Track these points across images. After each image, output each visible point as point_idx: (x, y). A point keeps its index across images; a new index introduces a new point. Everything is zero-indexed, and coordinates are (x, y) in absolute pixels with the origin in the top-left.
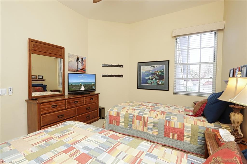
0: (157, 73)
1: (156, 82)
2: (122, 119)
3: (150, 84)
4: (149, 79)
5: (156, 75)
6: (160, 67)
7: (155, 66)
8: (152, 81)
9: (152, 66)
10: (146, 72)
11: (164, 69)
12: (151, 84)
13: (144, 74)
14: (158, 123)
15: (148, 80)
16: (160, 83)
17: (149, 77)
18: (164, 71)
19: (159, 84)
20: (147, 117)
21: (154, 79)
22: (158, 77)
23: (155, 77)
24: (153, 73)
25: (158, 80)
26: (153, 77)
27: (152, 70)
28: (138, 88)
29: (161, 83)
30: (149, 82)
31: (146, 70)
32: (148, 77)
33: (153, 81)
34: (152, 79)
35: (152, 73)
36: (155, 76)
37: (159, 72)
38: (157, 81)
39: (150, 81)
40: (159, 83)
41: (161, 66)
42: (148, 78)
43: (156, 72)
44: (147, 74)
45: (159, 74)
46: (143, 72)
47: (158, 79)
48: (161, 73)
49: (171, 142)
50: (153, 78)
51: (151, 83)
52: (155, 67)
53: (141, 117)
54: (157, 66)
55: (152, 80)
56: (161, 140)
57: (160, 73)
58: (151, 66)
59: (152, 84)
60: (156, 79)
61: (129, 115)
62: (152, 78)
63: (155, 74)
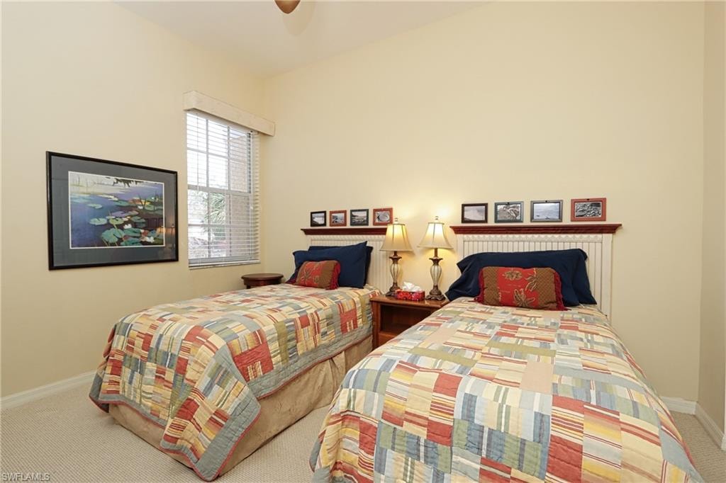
0: (141, 208)
1: (138, 237)
2: (273, 347)
3: (113, 244)
4: (109, 226)
5: (137, 213)
6: (151, 187)
7: (130, 181)
8: (121, 234)
9: (117, 180)
10: (94, 197)
11: (161, 196)
12: (119, 245)
13: (85, 204)
14: (332, 315)
15: (104, 231)
16: (151, 240)
17: (108, 220)
18: (162, 203)
19: (149, 243)
20: (316, 312)
21: (129, 226)
22: (144, 221)
23: (133, 219)
24: (124, 204)
25: (142, 231)
26: (126, 219)
27: (118, 192)
28: (52, 267)
29: (155, 239)
30: (110, 236)
31: (90, 190)
32: (104, 217)
33: (123, 234)
34: (121, 227)
35: (119, 204)
36: (132, 216)
37: (147, 203)
38: (141, 233)
39: (112, 234)
40: (148, 239)
41: (151, 185)
42: (103, 221)
43: (134, 201)
44: (100, 206)
45: (147, 208)
46: (77, 195)
47: (144, 225)
48: (152, 206)
49: (350, 338)
50: (126, 223)
51: (117, 240)
52: (133, 185)
53: (307, 316)
54: (138, 183)
55: (123, 229)
56: (341, 344)
57: (147, 206)
58: (113, 179)
59: (122, 243)
60: (135, 225)
61: (287, 325)
62: (120, 222)
63: (131, 210)
